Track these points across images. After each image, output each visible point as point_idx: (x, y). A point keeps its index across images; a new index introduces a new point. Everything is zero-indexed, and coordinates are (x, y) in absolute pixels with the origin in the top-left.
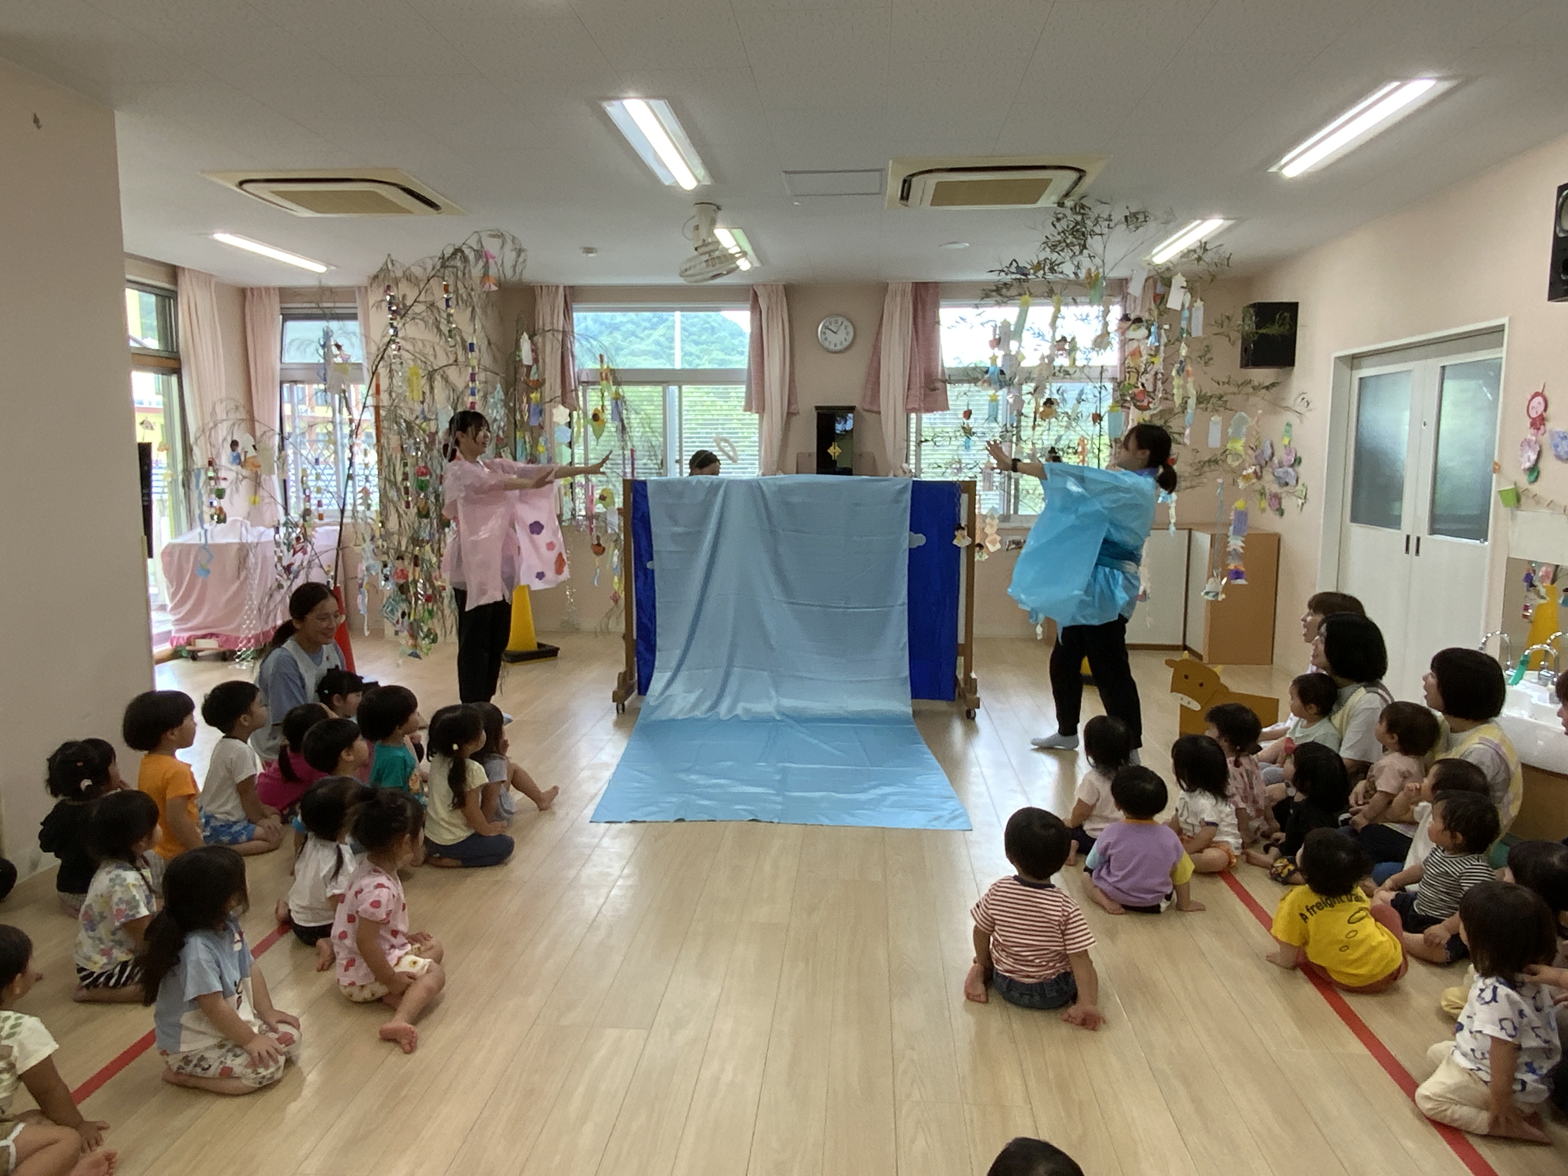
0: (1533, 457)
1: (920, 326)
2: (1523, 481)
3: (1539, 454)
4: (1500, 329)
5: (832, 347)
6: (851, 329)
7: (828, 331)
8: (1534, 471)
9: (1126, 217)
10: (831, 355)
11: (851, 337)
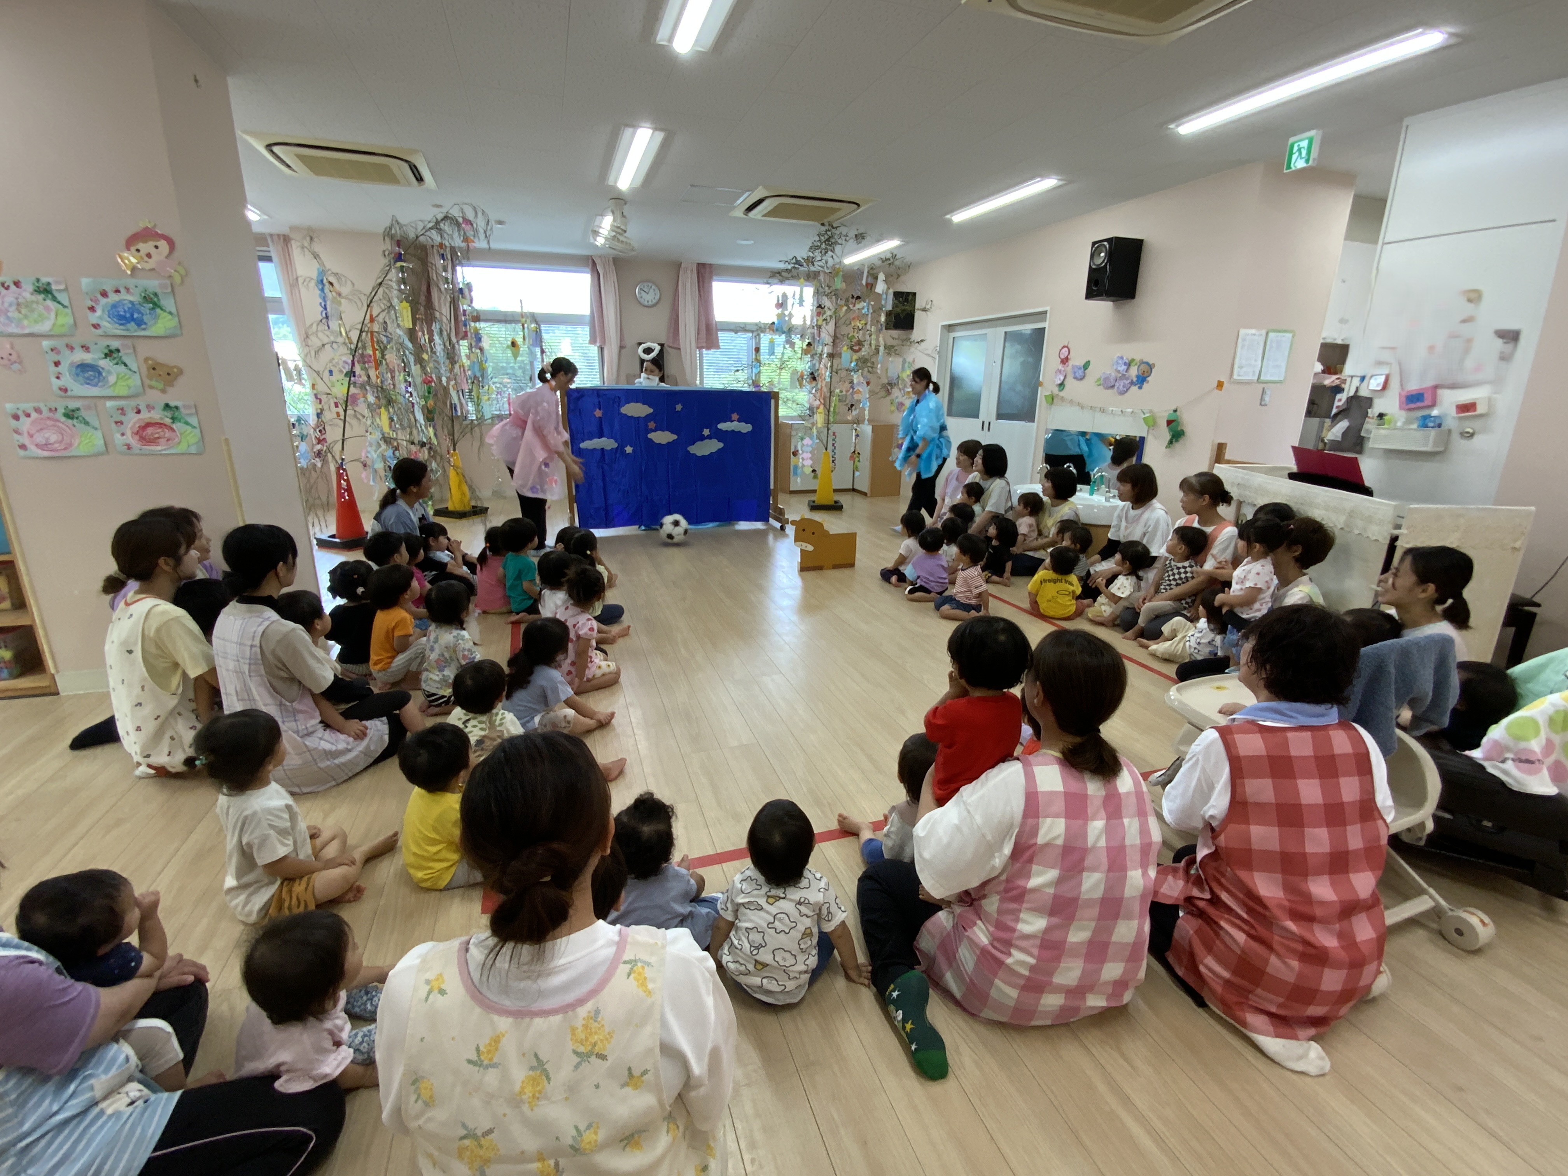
0: (1062, 378)
2: (1056, 390)
3: (1065, 377)
4: (1045, 312)
5: (646, 303)
6: (657, 292)
7: (642, 292)
8: (1062, 385)
9: (856, 236)
10: (646, 309)
11: (657, 297)
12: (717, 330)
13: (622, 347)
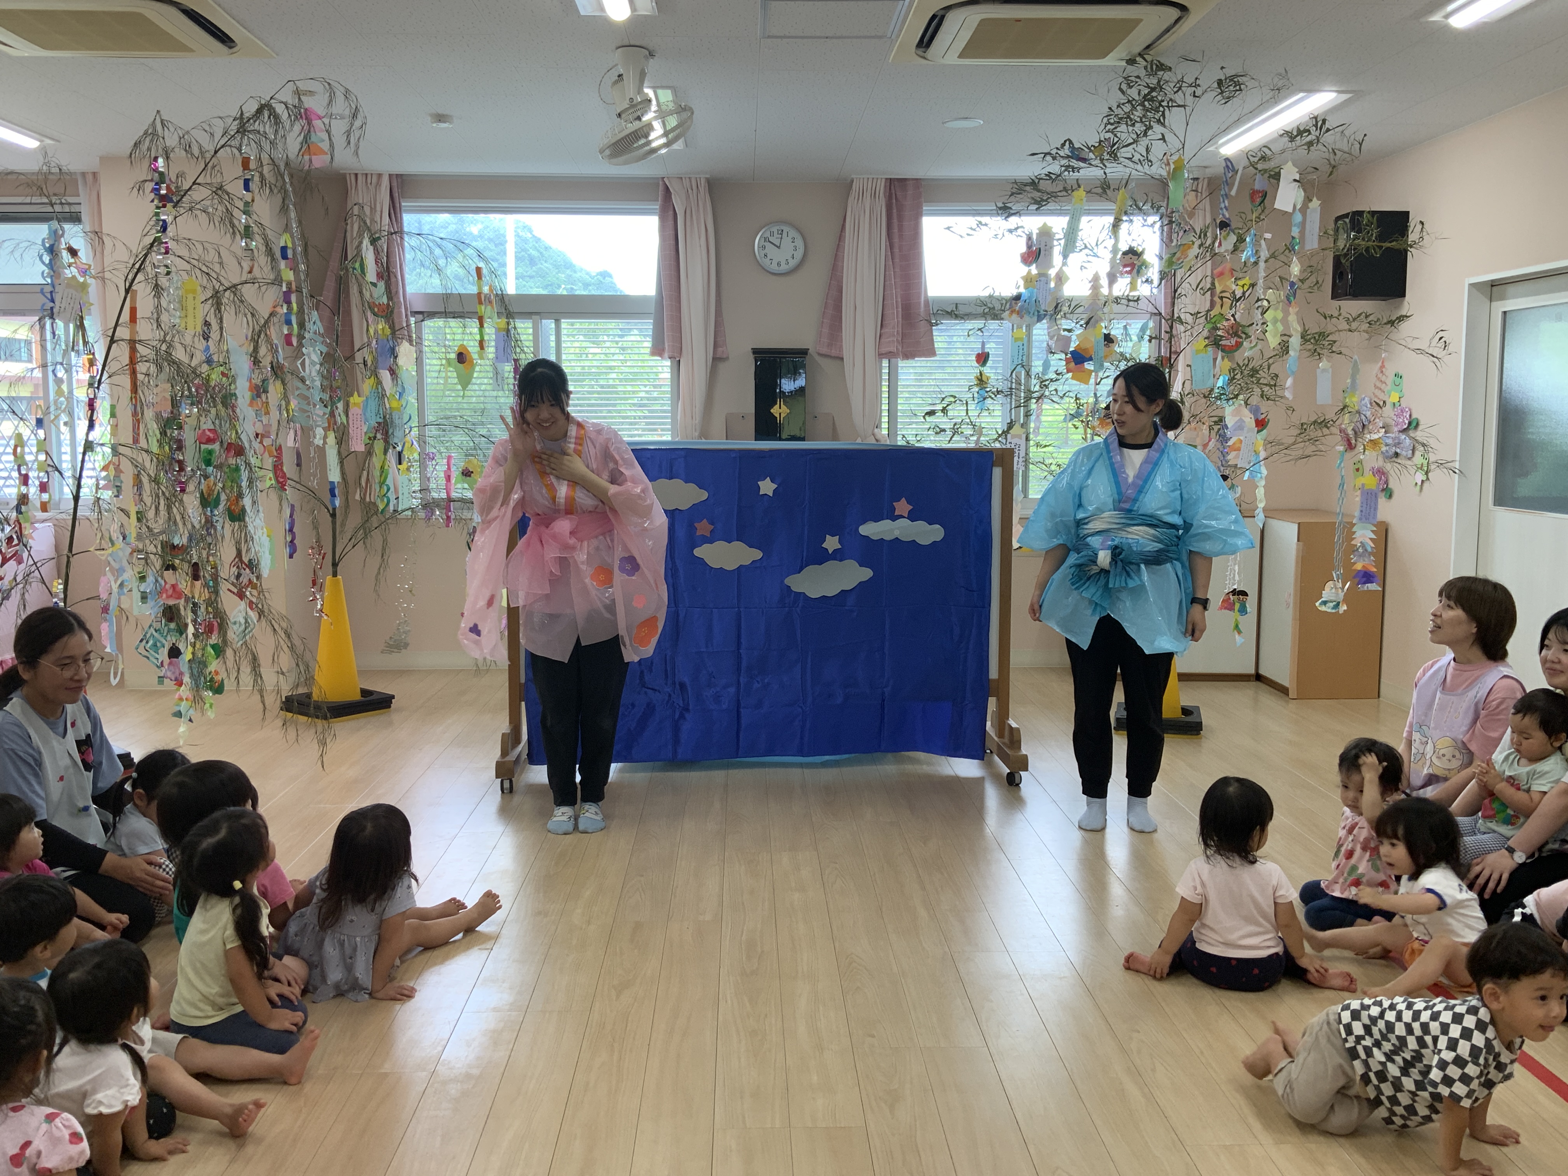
1: (896, 240)
5: (774, 267)
6: (799, 243)
7: (767, 244)
9: (1220, 83)
10: (774, 279)
11: (799, 254)
12: (931, 316)
13: (716, 360)
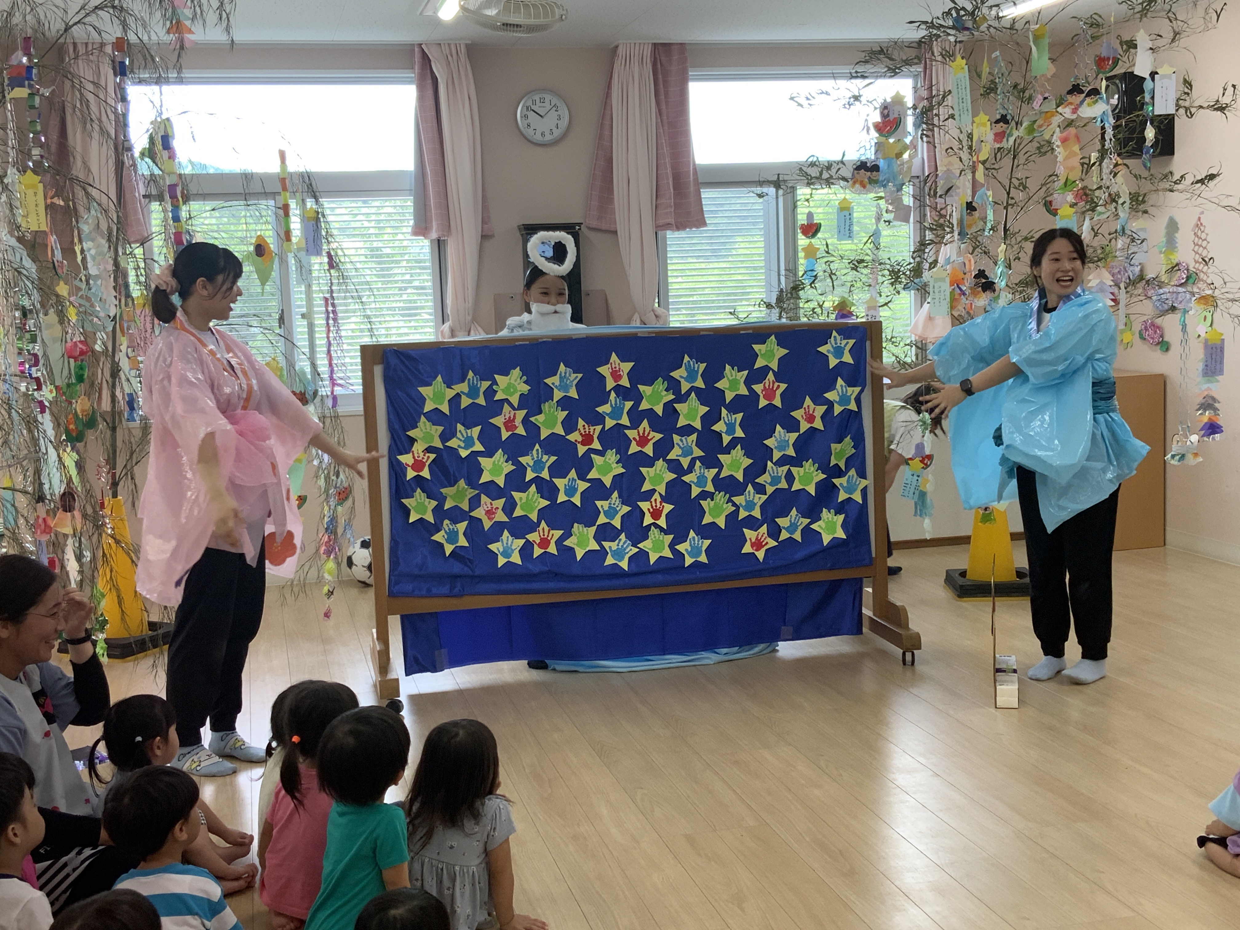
5: (538, 138)
6: (564, 111)
7: (530, 114)
10: (539, 150)
11: (565, 123)
12: (700, 185)
13: (485, 237)
